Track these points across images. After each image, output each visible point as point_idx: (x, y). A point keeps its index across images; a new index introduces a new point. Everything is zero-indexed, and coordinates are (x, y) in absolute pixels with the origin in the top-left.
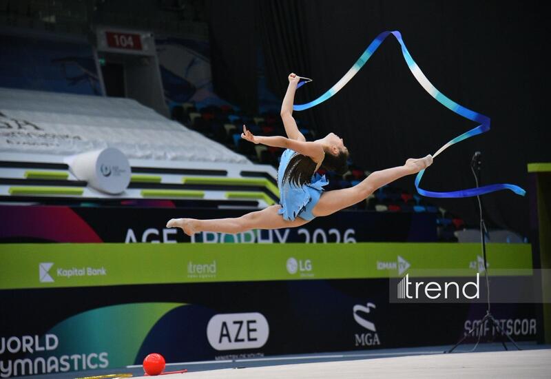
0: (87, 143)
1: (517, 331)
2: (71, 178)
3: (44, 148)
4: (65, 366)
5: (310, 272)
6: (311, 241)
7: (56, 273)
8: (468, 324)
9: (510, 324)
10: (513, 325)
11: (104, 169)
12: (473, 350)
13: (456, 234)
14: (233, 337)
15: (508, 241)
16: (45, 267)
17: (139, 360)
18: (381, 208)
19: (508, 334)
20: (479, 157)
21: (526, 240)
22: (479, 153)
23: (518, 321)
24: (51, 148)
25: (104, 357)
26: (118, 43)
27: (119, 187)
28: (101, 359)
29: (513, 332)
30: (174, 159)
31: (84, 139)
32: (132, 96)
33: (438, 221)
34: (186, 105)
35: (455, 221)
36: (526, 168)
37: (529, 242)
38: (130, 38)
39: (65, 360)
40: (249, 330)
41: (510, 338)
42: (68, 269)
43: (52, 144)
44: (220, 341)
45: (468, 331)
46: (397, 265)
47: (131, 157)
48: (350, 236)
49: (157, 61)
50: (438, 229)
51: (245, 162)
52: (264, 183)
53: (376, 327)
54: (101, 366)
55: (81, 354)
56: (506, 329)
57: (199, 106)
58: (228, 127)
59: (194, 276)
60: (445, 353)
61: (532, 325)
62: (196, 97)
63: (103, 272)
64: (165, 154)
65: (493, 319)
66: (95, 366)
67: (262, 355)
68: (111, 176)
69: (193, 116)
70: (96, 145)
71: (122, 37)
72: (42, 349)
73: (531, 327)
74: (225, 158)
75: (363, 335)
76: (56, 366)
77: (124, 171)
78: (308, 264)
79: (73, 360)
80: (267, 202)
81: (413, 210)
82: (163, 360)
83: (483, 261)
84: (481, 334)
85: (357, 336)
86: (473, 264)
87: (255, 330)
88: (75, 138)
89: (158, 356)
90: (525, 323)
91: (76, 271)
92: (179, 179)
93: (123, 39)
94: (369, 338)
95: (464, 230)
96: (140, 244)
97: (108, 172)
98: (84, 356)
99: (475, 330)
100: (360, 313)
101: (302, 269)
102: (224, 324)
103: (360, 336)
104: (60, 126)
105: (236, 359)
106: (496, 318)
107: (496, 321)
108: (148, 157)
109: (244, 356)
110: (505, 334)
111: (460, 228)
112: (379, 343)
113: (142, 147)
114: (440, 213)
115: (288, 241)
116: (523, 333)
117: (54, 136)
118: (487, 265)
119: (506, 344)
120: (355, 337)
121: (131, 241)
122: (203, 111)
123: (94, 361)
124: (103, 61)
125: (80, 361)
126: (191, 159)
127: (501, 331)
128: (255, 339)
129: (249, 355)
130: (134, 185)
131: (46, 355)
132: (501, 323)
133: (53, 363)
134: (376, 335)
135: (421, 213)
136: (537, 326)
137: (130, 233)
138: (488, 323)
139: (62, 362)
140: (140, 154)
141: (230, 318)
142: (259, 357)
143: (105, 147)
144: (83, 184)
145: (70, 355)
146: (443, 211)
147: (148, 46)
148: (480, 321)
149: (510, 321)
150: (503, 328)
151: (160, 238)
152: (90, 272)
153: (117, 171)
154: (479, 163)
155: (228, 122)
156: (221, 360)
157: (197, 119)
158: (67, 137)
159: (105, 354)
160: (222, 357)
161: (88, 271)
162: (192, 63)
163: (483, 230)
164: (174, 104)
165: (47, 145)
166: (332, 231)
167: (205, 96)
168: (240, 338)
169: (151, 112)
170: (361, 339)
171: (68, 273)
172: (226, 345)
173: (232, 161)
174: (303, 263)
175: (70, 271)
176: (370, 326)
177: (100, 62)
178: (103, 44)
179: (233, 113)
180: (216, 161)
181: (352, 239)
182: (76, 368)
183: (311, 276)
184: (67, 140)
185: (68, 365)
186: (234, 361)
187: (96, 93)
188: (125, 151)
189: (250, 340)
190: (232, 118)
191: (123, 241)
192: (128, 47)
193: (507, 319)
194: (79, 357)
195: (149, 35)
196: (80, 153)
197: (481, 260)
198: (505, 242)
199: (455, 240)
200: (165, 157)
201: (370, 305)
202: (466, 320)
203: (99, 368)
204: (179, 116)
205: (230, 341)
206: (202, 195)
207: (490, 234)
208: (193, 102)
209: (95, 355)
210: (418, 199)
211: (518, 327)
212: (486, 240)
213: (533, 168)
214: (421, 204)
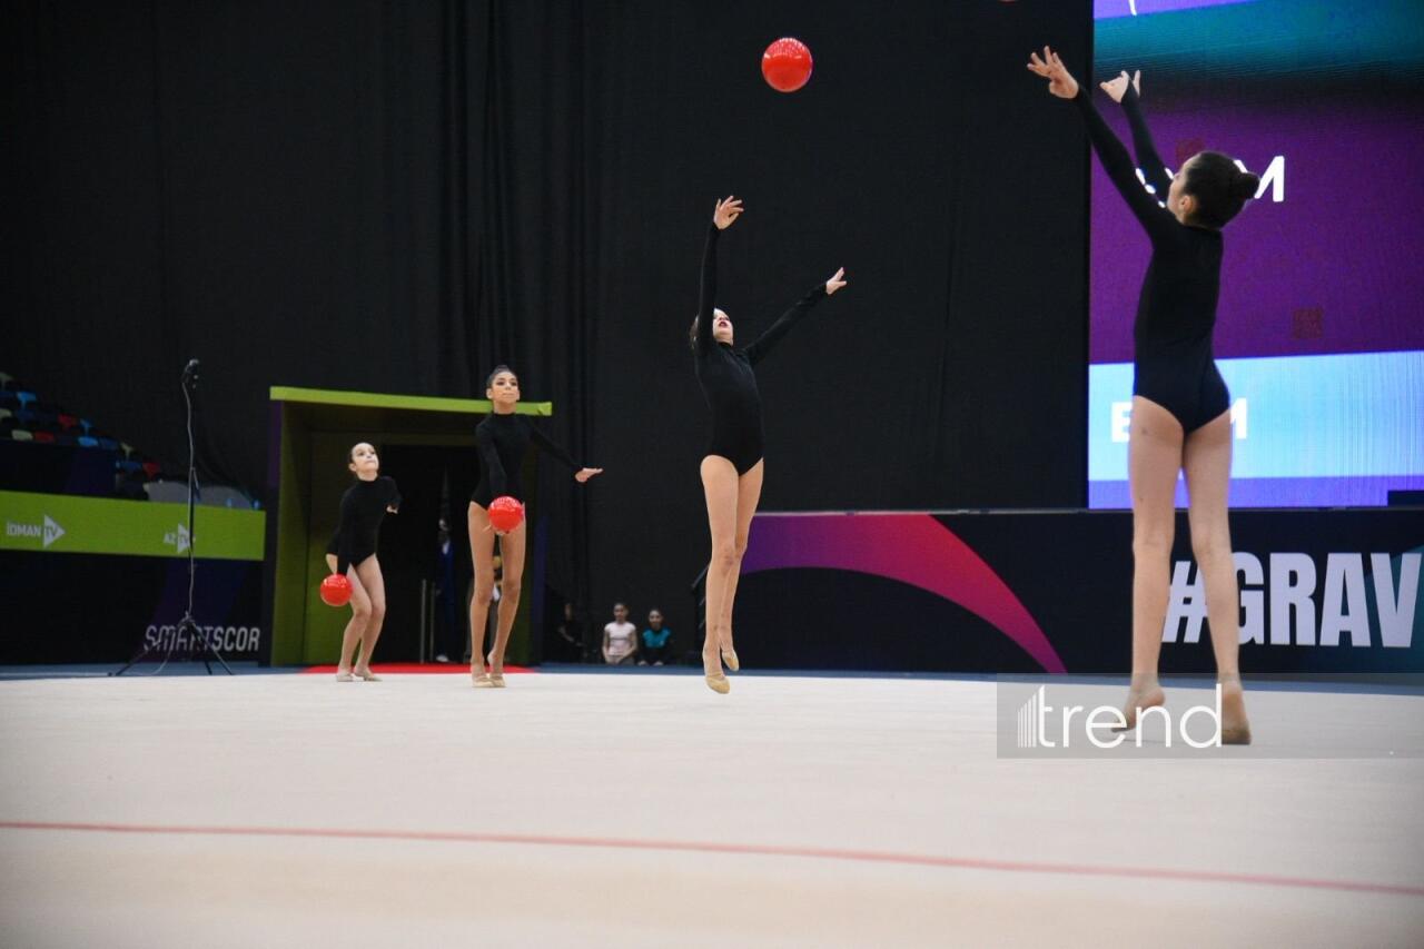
1: (229, 645)
8: (152, 631)
9: (219, 634)
10: (223, 636)
12: (157, 672)
13: (147, 487)
15: (229, 504)
18: (21, 435)
19: (215, 648)
20: (195, 366)
21: (257, 504)
22: (196, 361)
23: (233, 629)
29: (223, 646)
33: (118, 465)
35: (145, 466)
36: (268, 393)
37: (261, 509)
41: (218, 655)
45: (150, 643)
46: (42, 532)
50: (117, 477)
56: (212, 640)
60: (110, 675)
61: (252, 637)
65: (193, 624)
73: (252, 639)
81: (77, 442)
83: (187, 534)
84: (172, 648)
86: (170, 538)
90: (243, 634)
95: (161, 481)
99: (162, 643)
106: (198, 623)
107: (199, 629)
110: (209, 648)
111: (155, 478)
114: (124, 452)
116: (239, 648)
118: (194, 540)
119: (210, 664)
127: (204, 643)
132: (205, 632)
135: (93, 449)
136: (260, 640)
138: (184, 631)
146: (127, 449)
148: (173, 628)
149: (219, 629)
150: (207, 639)
154: (196, 377)
163: (193, 483)
193: (215, 626)
197: (184, 531)
198: (223, 504)
199: (144, 496)
202: (148, 626)
207: (202, 491)
210: (86, 425)
211: (232, 638)
212: (195, 497)
213: (279, 393)
214: (92, 433)
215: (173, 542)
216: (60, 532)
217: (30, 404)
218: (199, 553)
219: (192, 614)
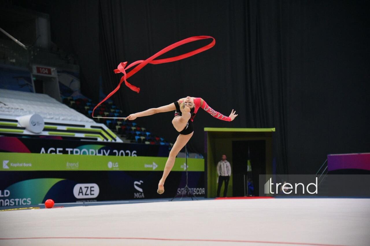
0: (26, 112)
2: (19, 126)
3: (7, 113)
4: (12, 203)
5: (118, 168)
6: (119, 155)
7: (10, 165)
8: (179, 190)
9: (195, 190)
11: (33, 122)
12: (180, 200)
14: (84, 193)
15: (196, 157)
16: (5, 162)
17: (44, 202)
18: (147, 143)
19: (194, 194)
23: (198, 189)
24: (11, 113)
25: (29, 200)
26: (41, 72)
27: (39, 130)
28: (28, 201)
29: (196, 193)
30: (63, 120)
31: (25, 110)
32: (46, 93)
34: (69, 98)
36: (203, 129)
37: (203, 158)
38: (47, 70)
39: (12, 201)
40: (91, 191)
41: (194, 196)
42: (15, 164)
43: (11, 112)
44: (79, 195)
45: (179, 193)
46: (153, 166)
47: (45, 118)
48: (134, 153)
49: (58, 80)
51: (93, 122)
52: (101, 131)
53: (143, 190)
54: (28, 204)
55: (19, 199)
56: (193, 192)
57: (74, 99)
58: (86, 108)
59: (69, 168)
60: (169, 201)
62: (73, 95)
63: (30, 165)
64: (59, 118)
65: (188, 188)
66: (25, 204)
67: (96, 201)
68: (36, 125)
69: (72, 102)
70: (30, 113)
71: (43, 69)
72: (3, 196)
73: (203, 191)
74: (84, 120)
75: (137, 194)
76: (8, 203)
77: (41, 124)
78: (117, 164)
79: (16, 201)
80: (101, 139)
81: (160, 144)
82: (54, 203)
84: (184, 194)
85: (135, 194)
86: (182, 166)
87: (93, 191)
88: (21, 109)
89: (51, 200)
90: (201, 190)
91: (19, 164)
92: (65, 128)
93: (44, 71)
94: (140, 195)
96: (46, 154)
97: (34, 124)
98: (21, 199)
99: (182, 192)
100: (137, 185)
101: (114, 167)
102: (81, 188)
103: (136, 194)
104: (15, 104)
105: (85, 202)
106: (189, 188)
108: (52, 118)
109: (88, 201)
112: (144, 197)
113: (50, 114)
114: (170, 145)
115: (110, 154)
116: (200, 194)
117: (12, 108)
118: (188, 167)
119: (193, 198)
120: (134, 194)
121: (43, 153)
122: (76, 101)
123: (24, 202)
124: (34, 79)
125: (19, 202)
126: (70, 120)
127: (191, 193)
128: (93, 194)
129: (90, 201)
130: (45, 130)
131: (4, 198)
132: (191, 190)
133: (7, 202)
134: (143, 194)
135: (163, 145)
136: (205, 191)
137: (43, 150)
138: (186, 190)
139: (11, 202)
140: (48, 117)
141: (83, 186)
142: (95, 201)
143: (34, 113)
144: (24, 128)
145: (14, 199)
147: (54, 73)
148: (184, 189)
149: (195, 189)
150: (192, 192)
151: (55, 152)
152: (25, 165)
153: (39, 124)
155: (87, 106)
156: (78, 202)
157: (73, 104)
158: (18, 109)
159: (30, 199)
160: (79, 201)
161: (24, 165)
162: (72, 81)
164: (64, 97)
165: (9, 112)
166: (127, 151)
167: (77, 95)
168: (87, 193)
169: (54, 100)
170: (137, 195)
171: (15, 165)
172: (81, 196)
173: (87, 122)
174: (115, 164)
175: (16, 164)
176: (141, 190)
177: (33, 79)
178: (35, 72)
179: (89, 102)
180: (81, 121)
181: (135, 155)
182: (17, 204)
183: (118, 169)
184: (18, 110)
185: (13, 203)
186: (84, 203)
187: (31, 91)
188: (42, 116)
189: (91, 194)
190: (88, 104)
191: (39, 152)
192: (46, 73)
194: (18, 200)
195: (55, 69)
196: (23, 115)
197: (185, 164)
198: (194, 158)
200: (59, 119)
201: (141, 181)
202: (177, 189)
203: (27, 205)
204: (66, 102)
205: (83, 195)
206: (74, 135)
208: (72, 97)
209: (25, 199)
210: (162, 139)
211: (198, 191)
212: (187, 156)
213: (206, 129)
214: (163, 142)
215: (183, 168)
216: (157, 166)
217: (149, 135)
218: (189, 170)
219: (188, 185)
